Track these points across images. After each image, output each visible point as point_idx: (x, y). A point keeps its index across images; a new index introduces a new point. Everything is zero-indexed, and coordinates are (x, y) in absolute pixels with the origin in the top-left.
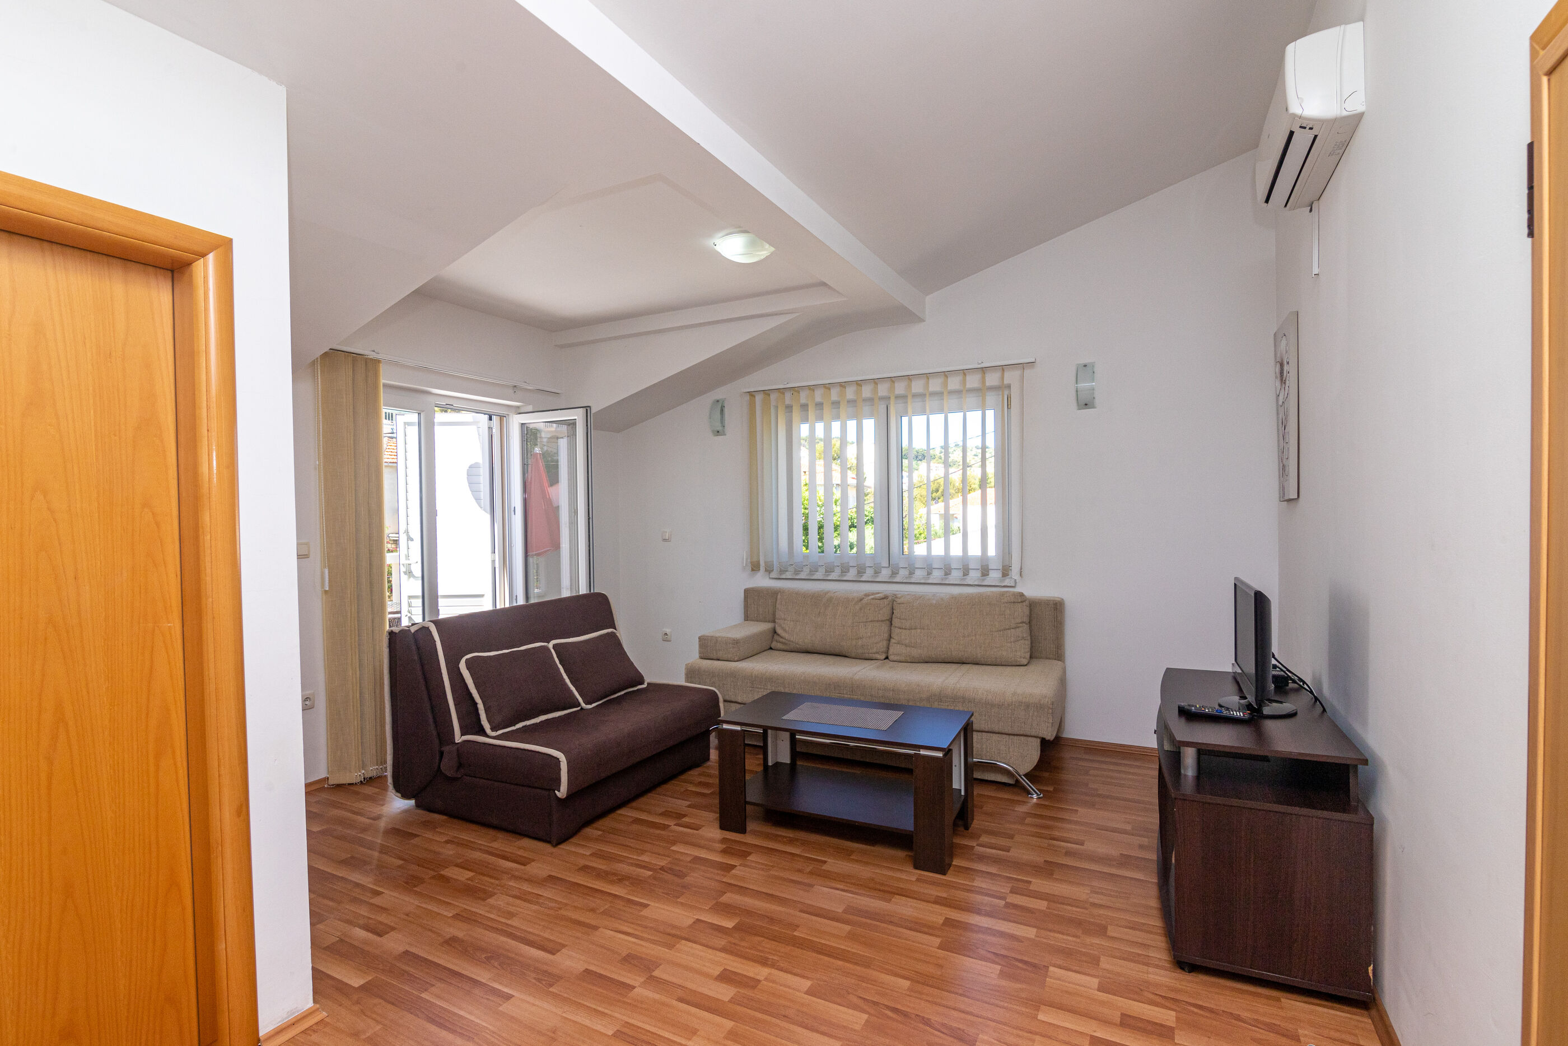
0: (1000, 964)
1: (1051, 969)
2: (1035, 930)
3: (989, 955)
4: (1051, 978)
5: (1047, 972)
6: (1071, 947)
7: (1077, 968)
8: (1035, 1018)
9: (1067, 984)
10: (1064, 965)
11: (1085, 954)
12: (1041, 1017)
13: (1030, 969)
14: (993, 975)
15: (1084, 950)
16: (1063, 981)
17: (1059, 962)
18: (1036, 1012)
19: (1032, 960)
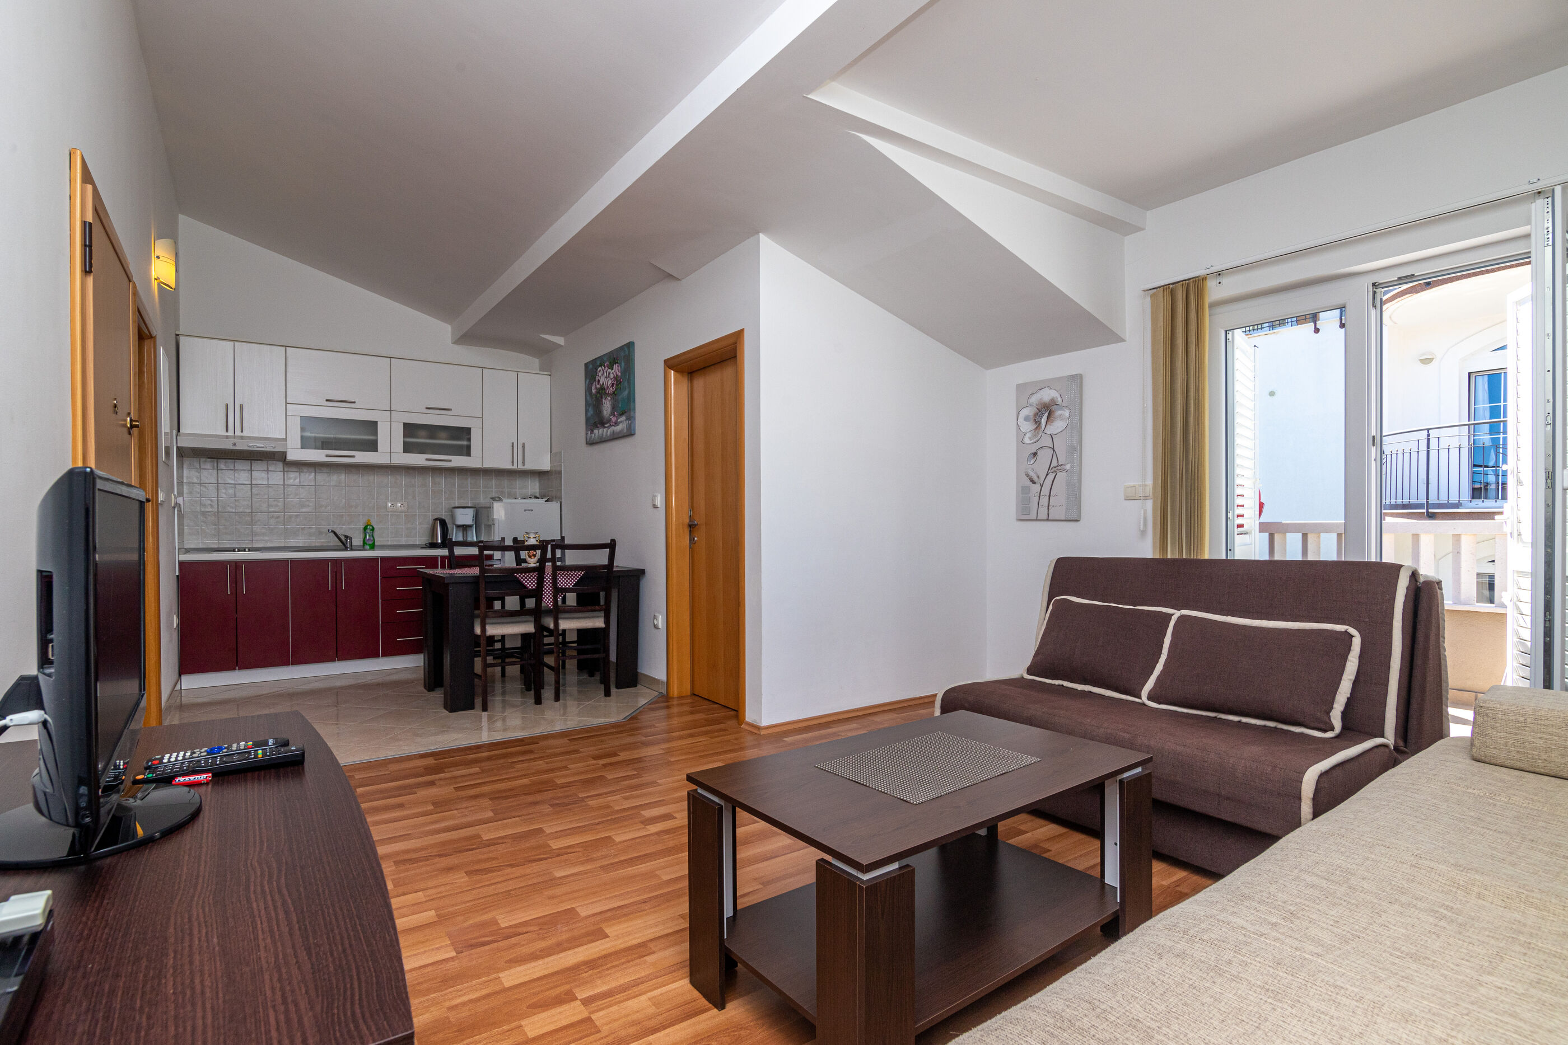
0: (503, 928)
1: (453, 954)
2: (507, 985)
3: (524, 929)
4: (447, 946)
5: (455, 949)
6: (450, 990)
7: (427, 970)
8: (436, 910)
9: (427, 949)
10: (442, 966)
11: (429, 991)
12: (432, 913)
13: (473, 941)
14: (500, 917)
15: (432, 995)
16: (433, 950)
17: (449, 965)
18: (438, 913)
19: (478, 950)
